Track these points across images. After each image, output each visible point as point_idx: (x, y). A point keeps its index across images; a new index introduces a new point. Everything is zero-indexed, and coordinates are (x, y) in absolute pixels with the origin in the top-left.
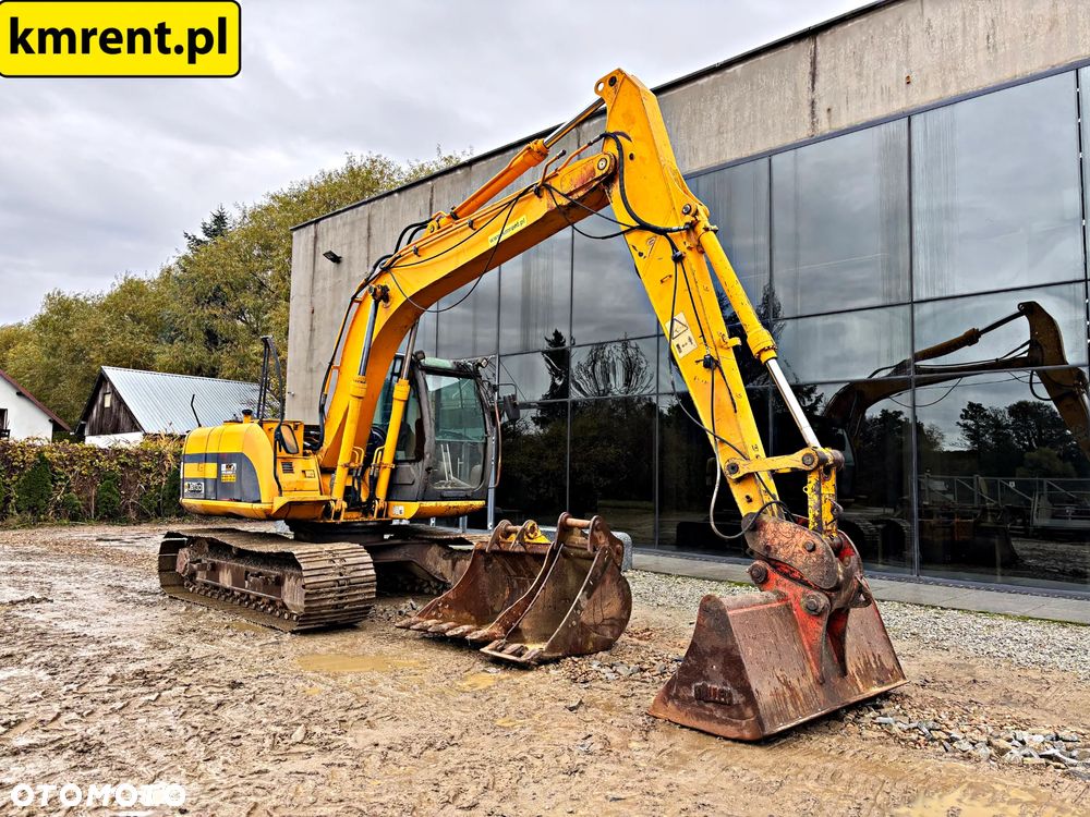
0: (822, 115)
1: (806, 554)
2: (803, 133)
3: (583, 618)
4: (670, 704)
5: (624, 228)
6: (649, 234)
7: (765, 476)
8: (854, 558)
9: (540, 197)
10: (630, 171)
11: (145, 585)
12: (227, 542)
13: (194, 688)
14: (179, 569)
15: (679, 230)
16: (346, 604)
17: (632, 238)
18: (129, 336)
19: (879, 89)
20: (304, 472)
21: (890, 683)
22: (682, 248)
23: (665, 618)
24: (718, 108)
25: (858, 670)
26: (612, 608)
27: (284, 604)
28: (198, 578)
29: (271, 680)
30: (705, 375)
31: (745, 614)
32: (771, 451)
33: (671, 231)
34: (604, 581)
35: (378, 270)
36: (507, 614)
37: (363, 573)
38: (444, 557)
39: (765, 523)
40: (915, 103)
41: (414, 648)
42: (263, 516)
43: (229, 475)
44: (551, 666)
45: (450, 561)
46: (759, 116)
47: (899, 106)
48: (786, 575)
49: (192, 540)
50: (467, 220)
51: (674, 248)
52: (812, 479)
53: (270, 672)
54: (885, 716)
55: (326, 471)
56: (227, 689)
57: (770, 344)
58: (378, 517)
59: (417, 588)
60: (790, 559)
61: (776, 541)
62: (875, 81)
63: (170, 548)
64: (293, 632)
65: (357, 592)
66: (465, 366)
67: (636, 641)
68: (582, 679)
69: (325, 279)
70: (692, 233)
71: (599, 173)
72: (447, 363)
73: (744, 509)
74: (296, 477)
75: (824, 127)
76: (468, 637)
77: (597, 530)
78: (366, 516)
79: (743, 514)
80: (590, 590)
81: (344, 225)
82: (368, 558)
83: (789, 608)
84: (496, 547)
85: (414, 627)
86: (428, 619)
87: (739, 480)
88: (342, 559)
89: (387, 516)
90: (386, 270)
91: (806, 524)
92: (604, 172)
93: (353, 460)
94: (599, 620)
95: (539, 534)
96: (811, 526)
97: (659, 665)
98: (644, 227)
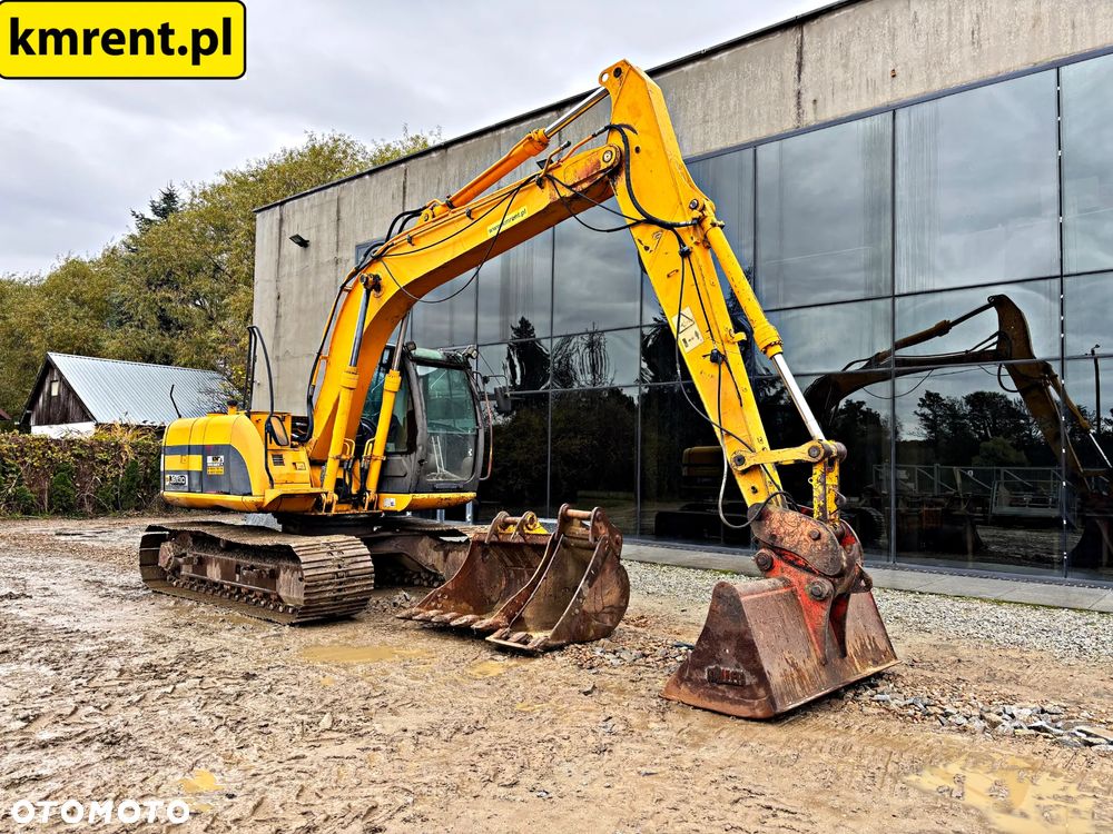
0: (807, 106)
1: (811, 542)
2: (789, 125)
3: (585, 607)
4: (683, 687)
5: (629, 222)
6: (656, 228)
7: (770, 468)
8: (857, 545)
9: (542, 188)
10: (637, 164)
11: (124, 579)
12: (217, 535)
13: (207, 680)
14: (162, 563)
15: (686, 225)
16: (344, 596)
17: (637, 232)
18: (73, 321)
19: (864, 81)
20: (294, 464)
21: (884, 663)
22: (689, 243)
23: (656, 605)
24: (704, 96)
25: (856, 652)
26: (611, 596)
27: (279, 597)
28: (183, 573)
29: (282, 671)
30: (713, 369)
31: (755, 600)
32: (775, 443)
33: (679, 226)
34: (605, 570)
35: (369, 259)
36: (510, 603)
37: (362, 565)
38: (436, 549)
39: (770, 513)
40: (900, 96)
41: (417, 638)
42: (255, 509)
43: (216, 467)
44: (556, 653)
45: (442, 553)
46: (745, 105)
47: (884, 99)
48: (791, 563)
49: (174, 534)
50: (464, 209)
51: (681, 242)
52: (818, 471)
53: (279, 663)
54: (882, 693)
55: (317, 463)
56: (242, 681)
57: (776, 339)
58: (369, 509)
59: (406, 580)
60: (795, 546)
61: (782, 530)
62: (861, 73)
63: (151, 542)
64: (292, 625)
65: (356, 584)
66: (455, 357)
67: (632, 628)
68: (588, 664)
69: (291, 264)
70: (698, 228)
71: (604, 166)
72: (437, 354)
73: (750, 500)
74: (287, 469)
75: (810, 118)
76: (474, 626)
77: (598, 521)
78: (357, 508)
79: (749, 505)
80: (592, 580)
81: (312, 207)
82: (365, 550)
83: (794, 594)
84: (494, 539)
85: (417, 617)
86: (428, 609)
87: (744, 472)
88: (340, 552)
89: (377, 508)
90: (378, 258)
91: (810, 514)
92: (610, 164)
93: (344, 451)
94: (599, 608)
95: (538, 525)
96: (816, 516)
97: (661, 650)
98: (650, 221)
